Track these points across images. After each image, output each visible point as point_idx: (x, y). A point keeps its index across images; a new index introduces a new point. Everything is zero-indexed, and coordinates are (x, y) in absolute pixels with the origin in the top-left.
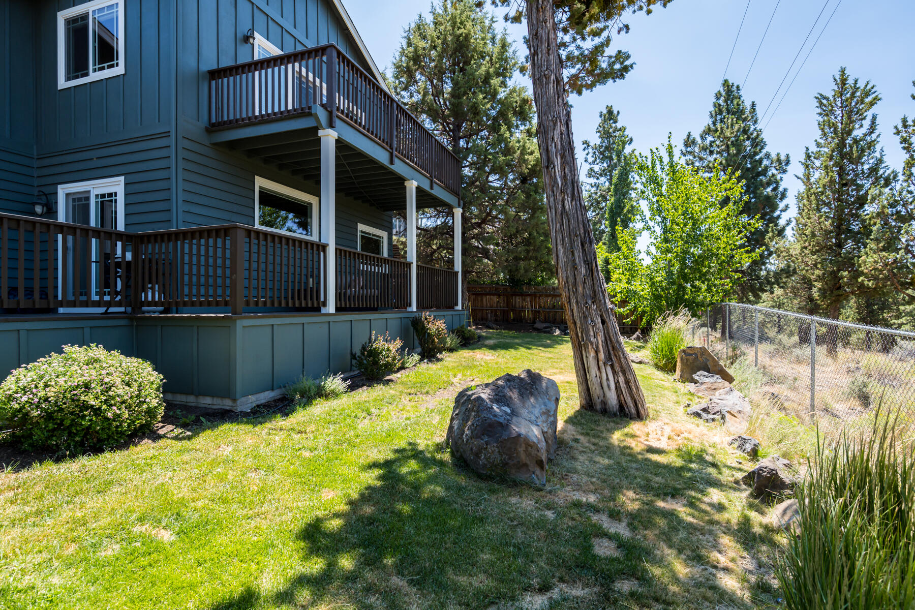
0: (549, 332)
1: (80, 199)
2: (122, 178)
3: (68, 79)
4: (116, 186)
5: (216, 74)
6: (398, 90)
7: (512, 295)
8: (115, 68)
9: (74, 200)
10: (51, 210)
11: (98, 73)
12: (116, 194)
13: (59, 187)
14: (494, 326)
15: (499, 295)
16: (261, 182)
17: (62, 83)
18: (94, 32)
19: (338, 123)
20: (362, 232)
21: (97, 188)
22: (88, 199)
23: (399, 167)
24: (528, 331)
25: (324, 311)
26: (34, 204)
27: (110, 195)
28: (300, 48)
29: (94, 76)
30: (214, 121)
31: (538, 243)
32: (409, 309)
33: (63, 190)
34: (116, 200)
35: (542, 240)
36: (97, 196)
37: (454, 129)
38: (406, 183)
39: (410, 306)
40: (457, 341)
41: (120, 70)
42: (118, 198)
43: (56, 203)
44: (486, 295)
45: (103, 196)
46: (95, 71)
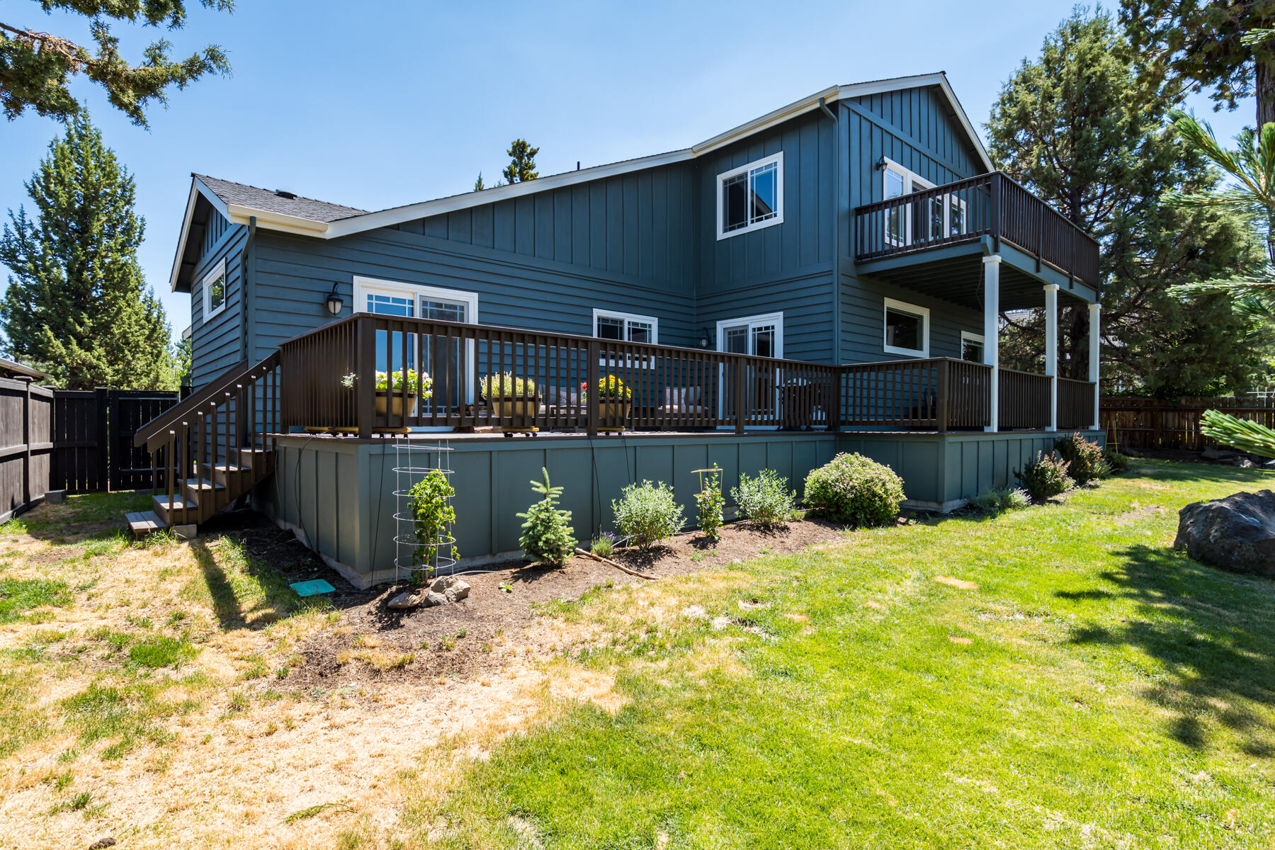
0: (1231, 464)
1: (735, 332)
2: (781, 314)
3: (725, 231)
4: (776, 320)
5: (860, 211)
6: (997, 160)
7: (1162, 411)
8: (774, 219)
9: (729, 333)
10: (712, 344)
11: (755, 224)
12: (773, 327)
13: (718, 323)
14: (1134, 453)
15: (1138, 411)
16: (889, 303)
17: (721, 235)
18: (752, 191)
19: (1002, 247)
20: (965, 340)
21: (754, 322)
22: (747, 331)
23: (1044, 274)
24: (1192, 460)
25: (987, 430)
26: (701, 339)
27: (767, 328)
28: (956, 181)
29: (752, 227)
30: (859, 253)
31: (1217, 339)
32: (1048, 429)
33: (721, 326)
34: (773, 333)
35: (1224, 335)
36: (754, 330)
37: (1072, 194)
38: (1045, 288)
39: (1049, 424)
40: (1107, 467)
41: (779, 219)
42: (776, 330)
43: (715, 336)
44: (1116, 410)
45: (760, 329)
46: (752, 222)
